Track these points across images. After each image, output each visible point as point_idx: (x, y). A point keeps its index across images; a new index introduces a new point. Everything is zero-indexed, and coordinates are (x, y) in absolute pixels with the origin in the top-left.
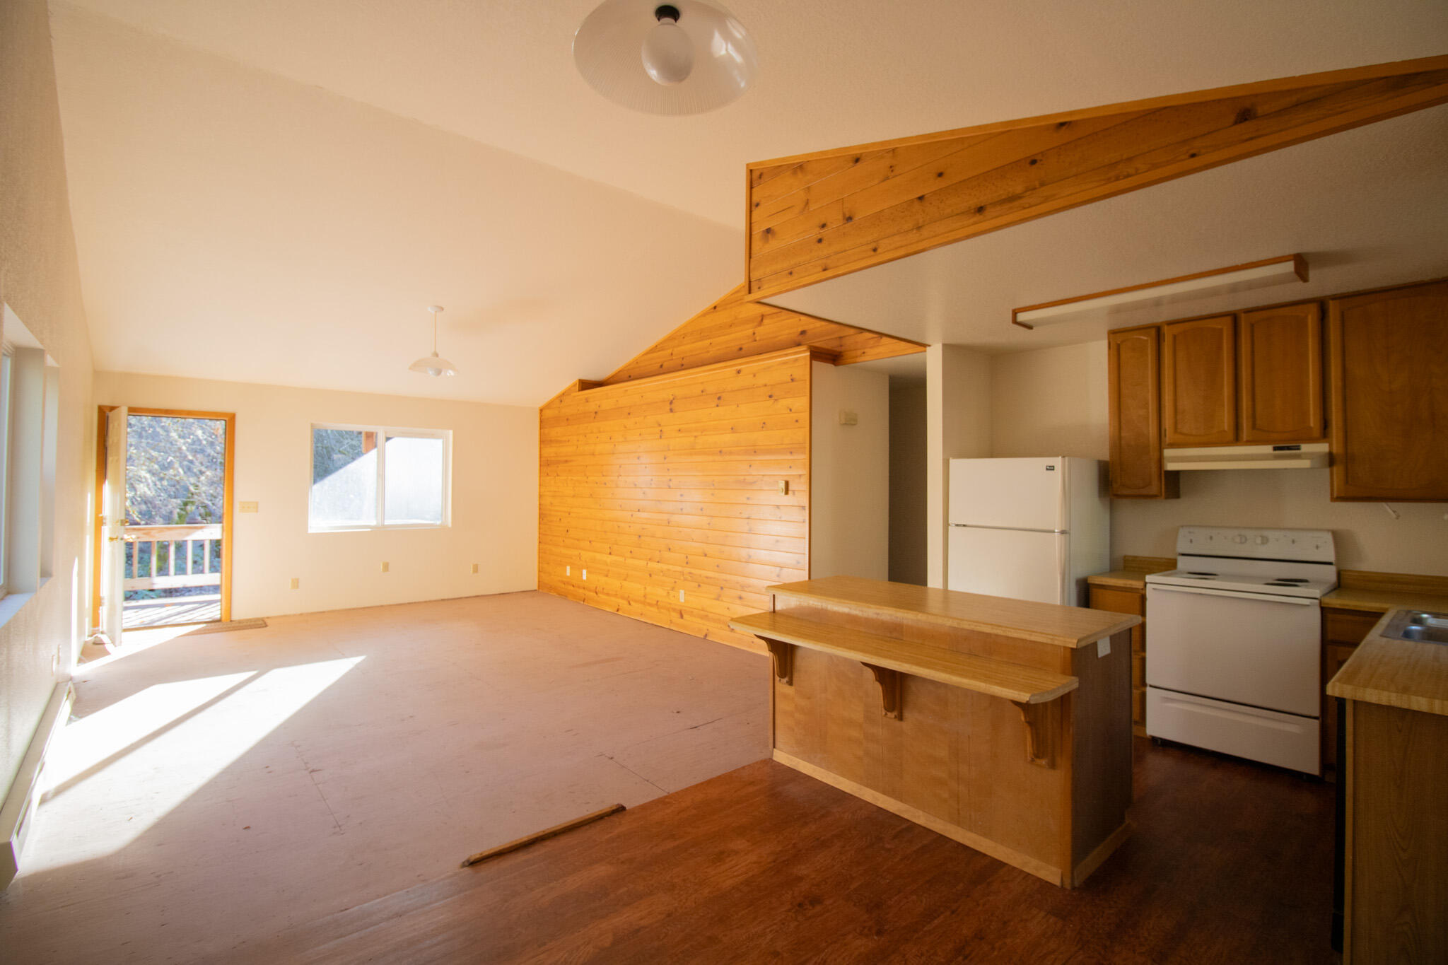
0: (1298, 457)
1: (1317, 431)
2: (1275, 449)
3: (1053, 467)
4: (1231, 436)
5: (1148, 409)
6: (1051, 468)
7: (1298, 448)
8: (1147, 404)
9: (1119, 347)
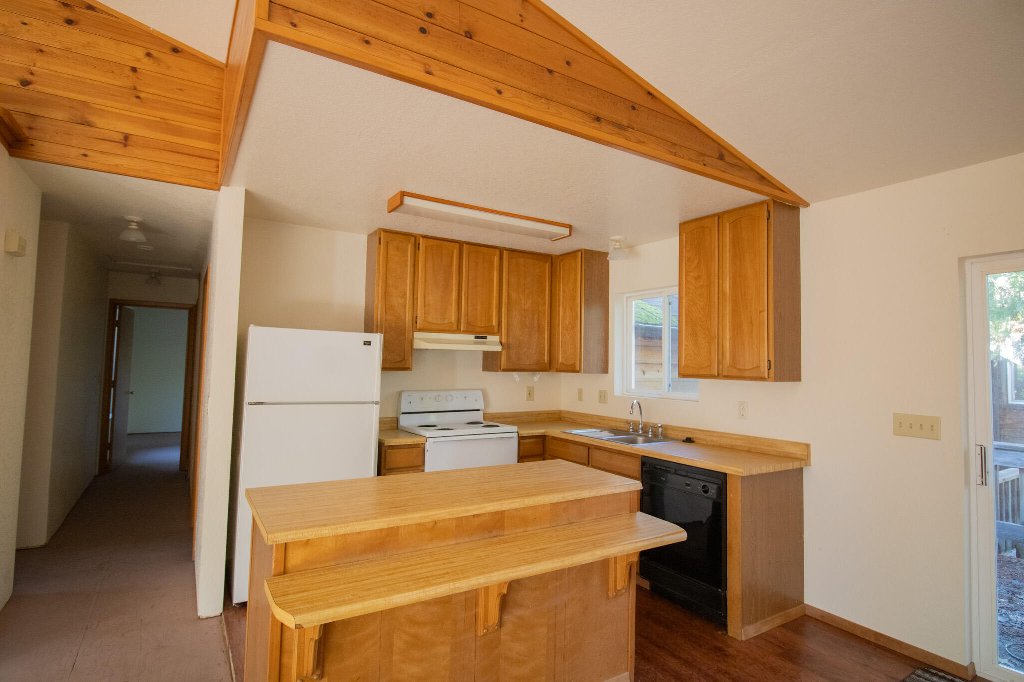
0: (485, 343)
1: (496, 330)
2: (476, 337)
3: (370, 342)
4: (455, 327)
5: (406, 299)
6: (368, 343)
7: (486, 338)
8: (406, 295)
9: (388, 242)
